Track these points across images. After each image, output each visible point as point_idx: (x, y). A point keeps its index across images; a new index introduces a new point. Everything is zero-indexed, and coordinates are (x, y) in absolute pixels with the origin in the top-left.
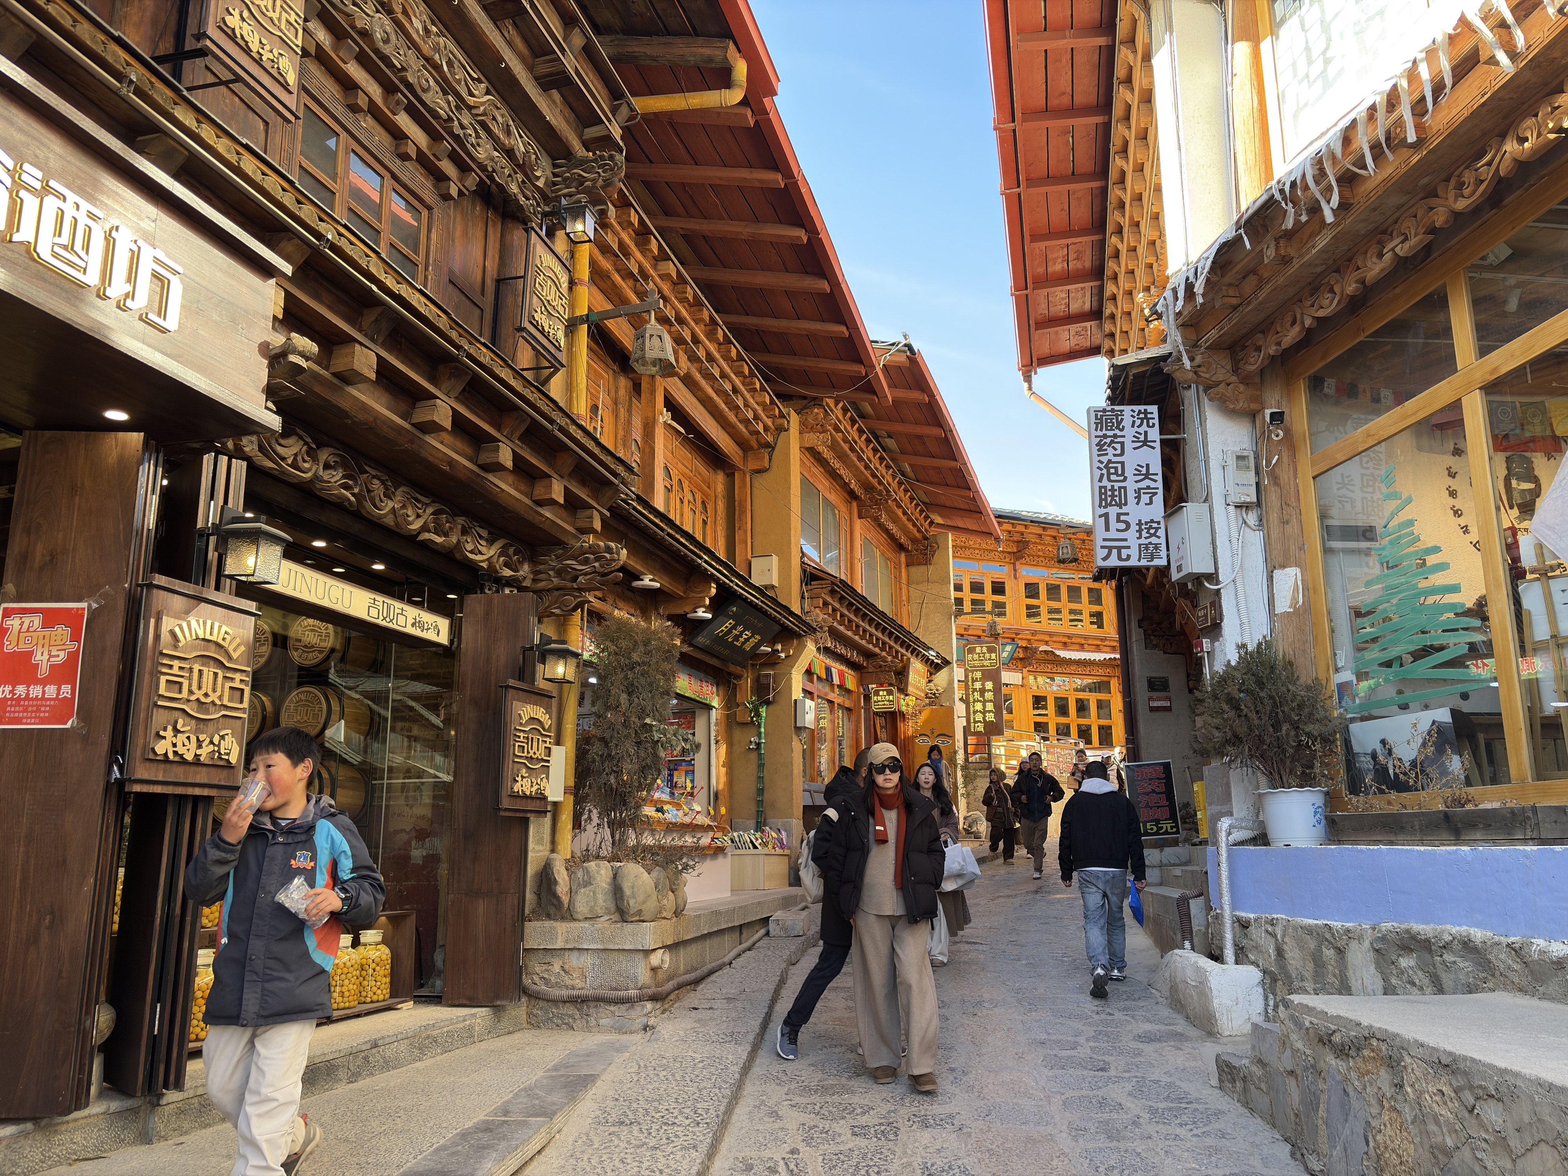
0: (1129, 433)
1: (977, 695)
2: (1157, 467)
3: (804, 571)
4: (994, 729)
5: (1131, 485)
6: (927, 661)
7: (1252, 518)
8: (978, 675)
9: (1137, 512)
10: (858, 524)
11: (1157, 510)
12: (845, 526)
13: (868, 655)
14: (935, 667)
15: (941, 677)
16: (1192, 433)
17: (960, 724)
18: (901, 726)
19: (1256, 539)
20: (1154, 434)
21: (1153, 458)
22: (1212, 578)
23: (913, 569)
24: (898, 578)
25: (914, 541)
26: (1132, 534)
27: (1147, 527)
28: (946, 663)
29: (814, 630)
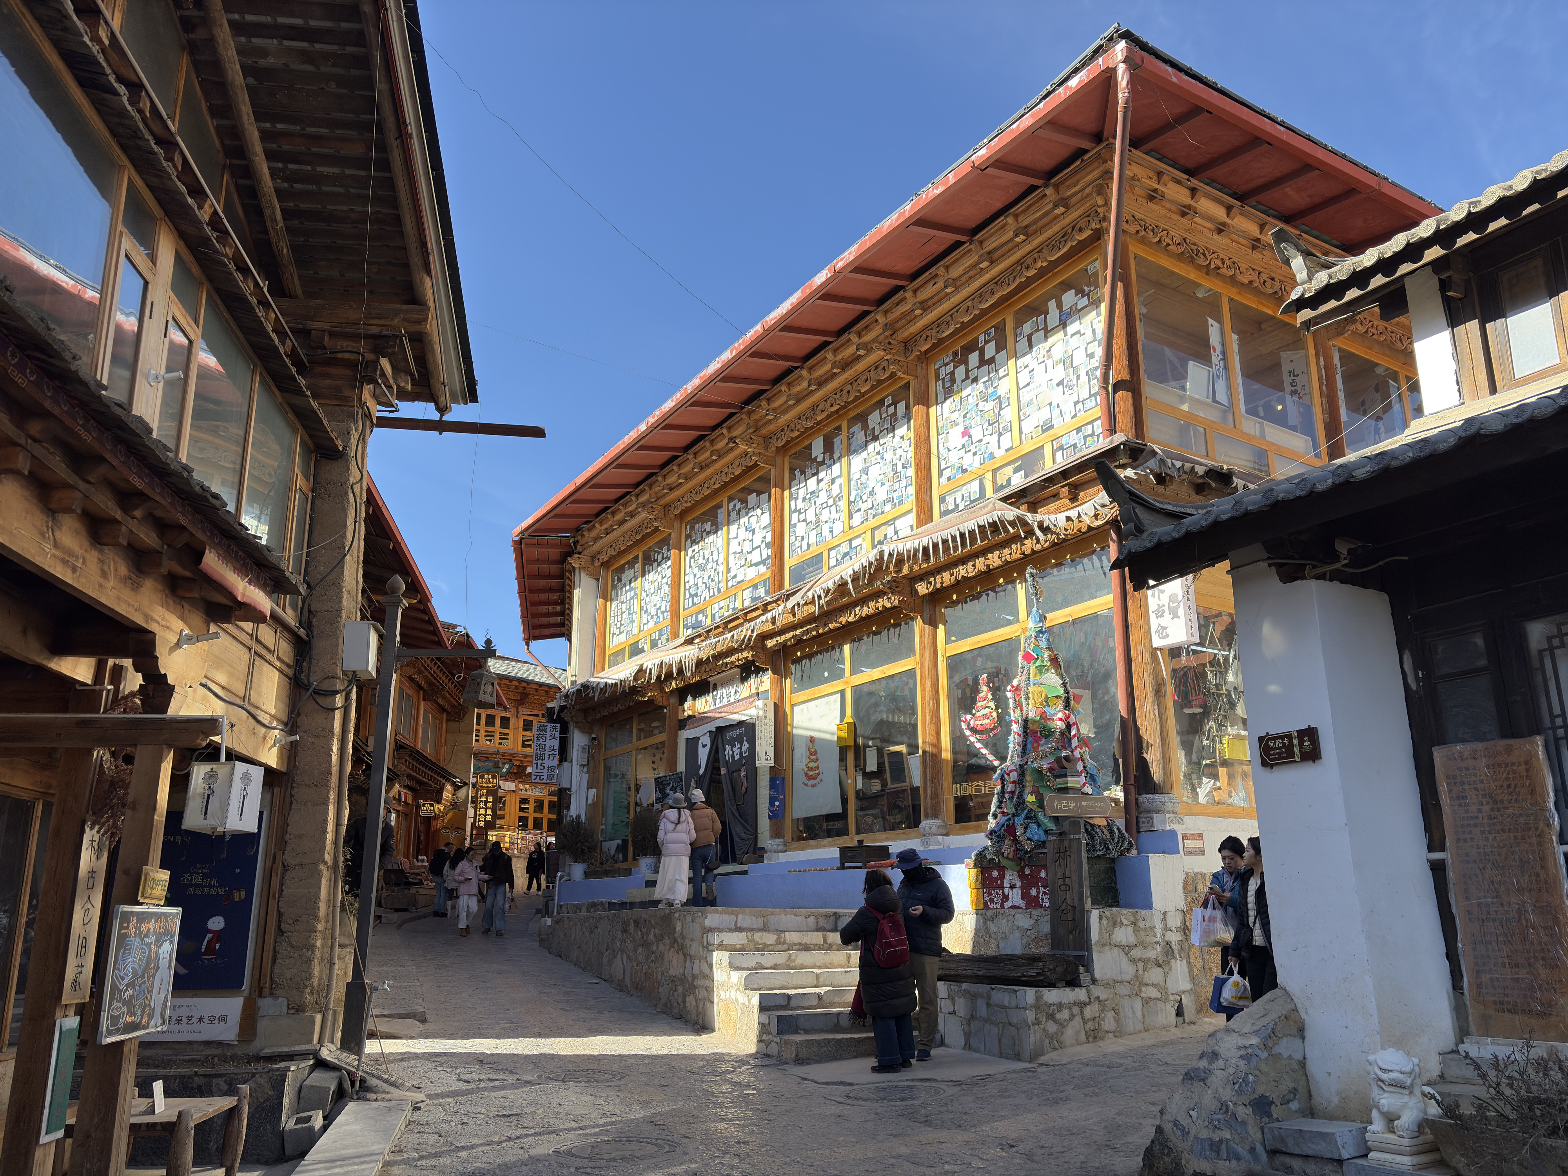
0: (549, 733)
1: (482, 805)
2: (557, 747)
3: (396, 743)
4: (490, 826)
5: (547, 753)
6: (454, 784)
7: (585, 769)
8: (485, 792)
9: (548, 763)
10: (422, 704)
11: (556, 762)
12: (415, 706)
13: (420, 783)
14: (457, 788)
15: (462, 793)
16: (570, 735)
17: (470, 821)
18: (433, 823)
19: (585, 777)
20: (558, 735)
21: (556, 743)
22: (569, 789)
23: (450, 724)
24: (440, 729)
25: (453, 706)
26: (545, 771)
27: (551, 769)
28: (465, 784)
29: (398, 776)
